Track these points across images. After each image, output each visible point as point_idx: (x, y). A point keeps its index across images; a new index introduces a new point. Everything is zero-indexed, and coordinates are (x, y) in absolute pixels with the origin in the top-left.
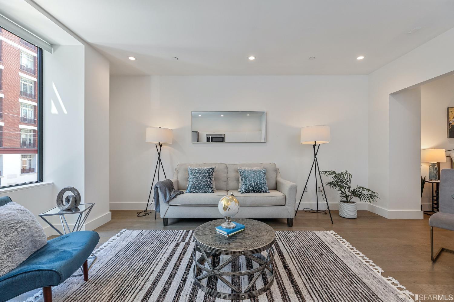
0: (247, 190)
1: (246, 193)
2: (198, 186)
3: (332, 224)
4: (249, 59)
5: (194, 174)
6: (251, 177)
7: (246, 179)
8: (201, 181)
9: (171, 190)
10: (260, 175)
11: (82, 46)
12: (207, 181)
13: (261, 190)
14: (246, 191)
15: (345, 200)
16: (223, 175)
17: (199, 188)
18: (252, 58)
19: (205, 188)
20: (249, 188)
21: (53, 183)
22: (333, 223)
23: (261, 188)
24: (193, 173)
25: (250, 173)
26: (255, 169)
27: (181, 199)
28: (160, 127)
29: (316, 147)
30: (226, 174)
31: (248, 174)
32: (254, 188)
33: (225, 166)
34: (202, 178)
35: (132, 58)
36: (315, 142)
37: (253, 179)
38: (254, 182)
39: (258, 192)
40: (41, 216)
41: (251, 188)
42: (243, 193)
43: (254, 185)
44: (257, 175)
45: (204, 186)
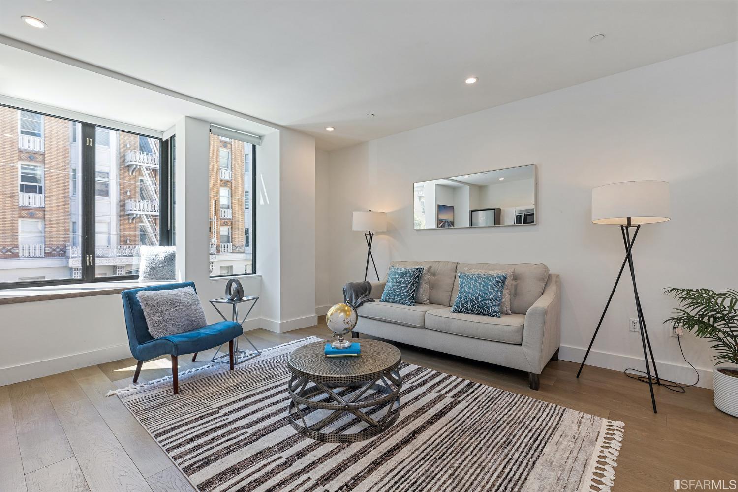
0: (459, 307)
1: (460, 312)
3: (652, 413)
4: (465, 83)
6: (469, 287)
9: (360, 295)
10: (487, 285)
11: (277, 131)
12: (405, 287)
13: (483, 311)
14: (458, 309)
16: (446, 281)
18: (471, 81)
21: (261, 276)
22: (655, 412)
23: (482, 307)
25: (471, 279)
26: (492, 273)
27: (368, 308)
28: (370, 211)
29: (632, 231)
30: (453, 280)
32: (470, 305)
33: (454, 266)
34: (400, 282)
35: (330, 129)
36: (629, 219)
37: (472, 290)
39: (478, 314)
40: (211, 302)
41: (465, 306)
43: (471, 300)
44: (480, 284)
45: (400, 295)
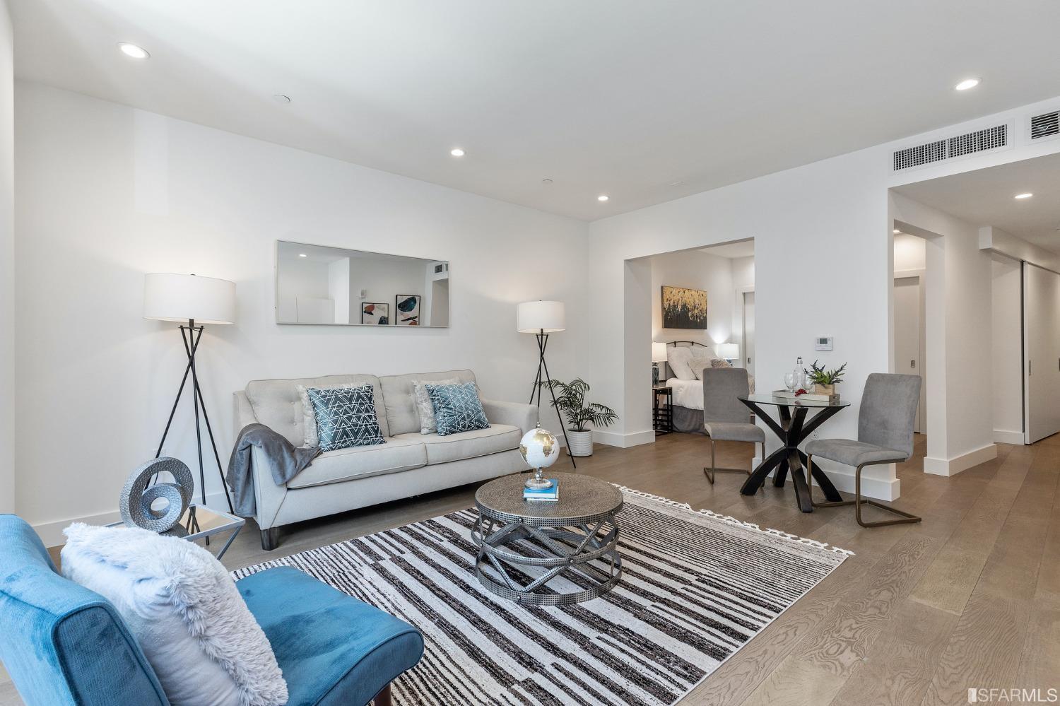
0: (455, 427)
2: (352, 430)
5: (335, 403)
6: (458, 401)
7: (448, 405)
8: (359, 418)
13: (479, 424)
14: (453, 430)
15: (576, 427)
17: (356, 434)
19: (370, 434)
20: (458, 424)
23: (479, 421)
24: (329, 400)
25: (454, 391)
31: (450, 395)
32: (467, 422)
36: (542, 330)
37: (463, 404)
38: (467, 409)
39: (474, 429)
41: (461, 423)
42: (446, 434)
43: (467, 415)
44: (467, 396)
